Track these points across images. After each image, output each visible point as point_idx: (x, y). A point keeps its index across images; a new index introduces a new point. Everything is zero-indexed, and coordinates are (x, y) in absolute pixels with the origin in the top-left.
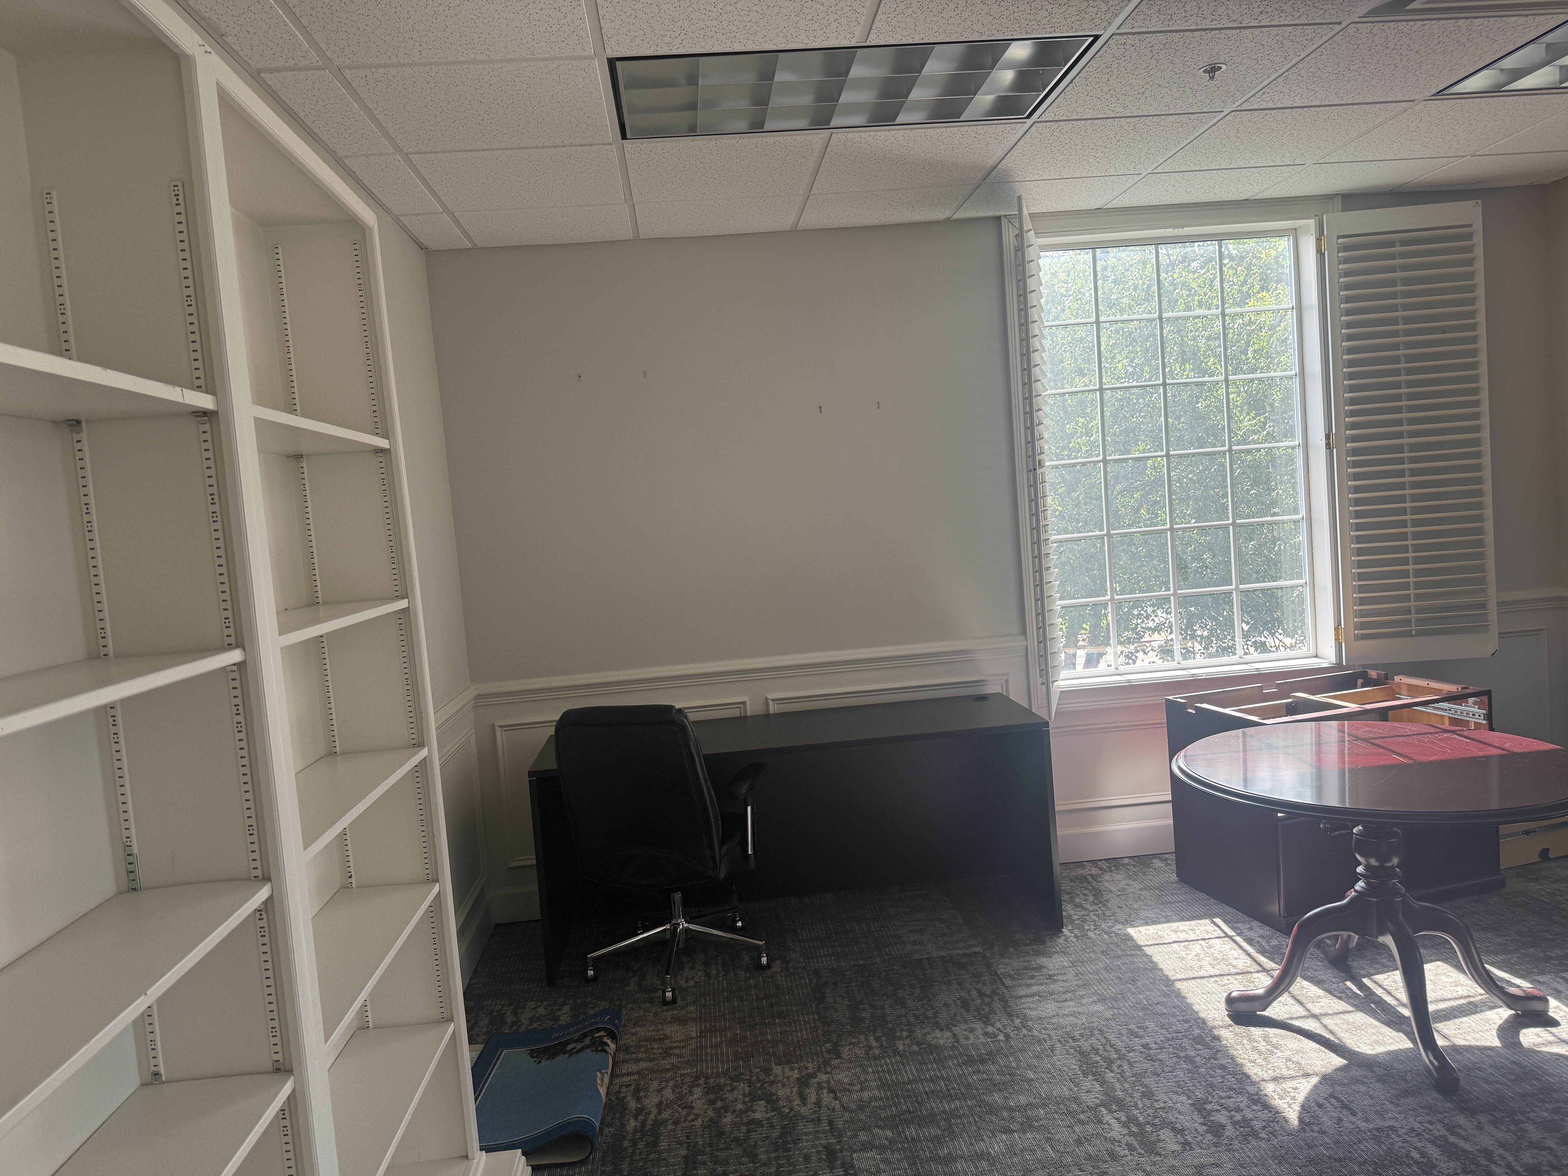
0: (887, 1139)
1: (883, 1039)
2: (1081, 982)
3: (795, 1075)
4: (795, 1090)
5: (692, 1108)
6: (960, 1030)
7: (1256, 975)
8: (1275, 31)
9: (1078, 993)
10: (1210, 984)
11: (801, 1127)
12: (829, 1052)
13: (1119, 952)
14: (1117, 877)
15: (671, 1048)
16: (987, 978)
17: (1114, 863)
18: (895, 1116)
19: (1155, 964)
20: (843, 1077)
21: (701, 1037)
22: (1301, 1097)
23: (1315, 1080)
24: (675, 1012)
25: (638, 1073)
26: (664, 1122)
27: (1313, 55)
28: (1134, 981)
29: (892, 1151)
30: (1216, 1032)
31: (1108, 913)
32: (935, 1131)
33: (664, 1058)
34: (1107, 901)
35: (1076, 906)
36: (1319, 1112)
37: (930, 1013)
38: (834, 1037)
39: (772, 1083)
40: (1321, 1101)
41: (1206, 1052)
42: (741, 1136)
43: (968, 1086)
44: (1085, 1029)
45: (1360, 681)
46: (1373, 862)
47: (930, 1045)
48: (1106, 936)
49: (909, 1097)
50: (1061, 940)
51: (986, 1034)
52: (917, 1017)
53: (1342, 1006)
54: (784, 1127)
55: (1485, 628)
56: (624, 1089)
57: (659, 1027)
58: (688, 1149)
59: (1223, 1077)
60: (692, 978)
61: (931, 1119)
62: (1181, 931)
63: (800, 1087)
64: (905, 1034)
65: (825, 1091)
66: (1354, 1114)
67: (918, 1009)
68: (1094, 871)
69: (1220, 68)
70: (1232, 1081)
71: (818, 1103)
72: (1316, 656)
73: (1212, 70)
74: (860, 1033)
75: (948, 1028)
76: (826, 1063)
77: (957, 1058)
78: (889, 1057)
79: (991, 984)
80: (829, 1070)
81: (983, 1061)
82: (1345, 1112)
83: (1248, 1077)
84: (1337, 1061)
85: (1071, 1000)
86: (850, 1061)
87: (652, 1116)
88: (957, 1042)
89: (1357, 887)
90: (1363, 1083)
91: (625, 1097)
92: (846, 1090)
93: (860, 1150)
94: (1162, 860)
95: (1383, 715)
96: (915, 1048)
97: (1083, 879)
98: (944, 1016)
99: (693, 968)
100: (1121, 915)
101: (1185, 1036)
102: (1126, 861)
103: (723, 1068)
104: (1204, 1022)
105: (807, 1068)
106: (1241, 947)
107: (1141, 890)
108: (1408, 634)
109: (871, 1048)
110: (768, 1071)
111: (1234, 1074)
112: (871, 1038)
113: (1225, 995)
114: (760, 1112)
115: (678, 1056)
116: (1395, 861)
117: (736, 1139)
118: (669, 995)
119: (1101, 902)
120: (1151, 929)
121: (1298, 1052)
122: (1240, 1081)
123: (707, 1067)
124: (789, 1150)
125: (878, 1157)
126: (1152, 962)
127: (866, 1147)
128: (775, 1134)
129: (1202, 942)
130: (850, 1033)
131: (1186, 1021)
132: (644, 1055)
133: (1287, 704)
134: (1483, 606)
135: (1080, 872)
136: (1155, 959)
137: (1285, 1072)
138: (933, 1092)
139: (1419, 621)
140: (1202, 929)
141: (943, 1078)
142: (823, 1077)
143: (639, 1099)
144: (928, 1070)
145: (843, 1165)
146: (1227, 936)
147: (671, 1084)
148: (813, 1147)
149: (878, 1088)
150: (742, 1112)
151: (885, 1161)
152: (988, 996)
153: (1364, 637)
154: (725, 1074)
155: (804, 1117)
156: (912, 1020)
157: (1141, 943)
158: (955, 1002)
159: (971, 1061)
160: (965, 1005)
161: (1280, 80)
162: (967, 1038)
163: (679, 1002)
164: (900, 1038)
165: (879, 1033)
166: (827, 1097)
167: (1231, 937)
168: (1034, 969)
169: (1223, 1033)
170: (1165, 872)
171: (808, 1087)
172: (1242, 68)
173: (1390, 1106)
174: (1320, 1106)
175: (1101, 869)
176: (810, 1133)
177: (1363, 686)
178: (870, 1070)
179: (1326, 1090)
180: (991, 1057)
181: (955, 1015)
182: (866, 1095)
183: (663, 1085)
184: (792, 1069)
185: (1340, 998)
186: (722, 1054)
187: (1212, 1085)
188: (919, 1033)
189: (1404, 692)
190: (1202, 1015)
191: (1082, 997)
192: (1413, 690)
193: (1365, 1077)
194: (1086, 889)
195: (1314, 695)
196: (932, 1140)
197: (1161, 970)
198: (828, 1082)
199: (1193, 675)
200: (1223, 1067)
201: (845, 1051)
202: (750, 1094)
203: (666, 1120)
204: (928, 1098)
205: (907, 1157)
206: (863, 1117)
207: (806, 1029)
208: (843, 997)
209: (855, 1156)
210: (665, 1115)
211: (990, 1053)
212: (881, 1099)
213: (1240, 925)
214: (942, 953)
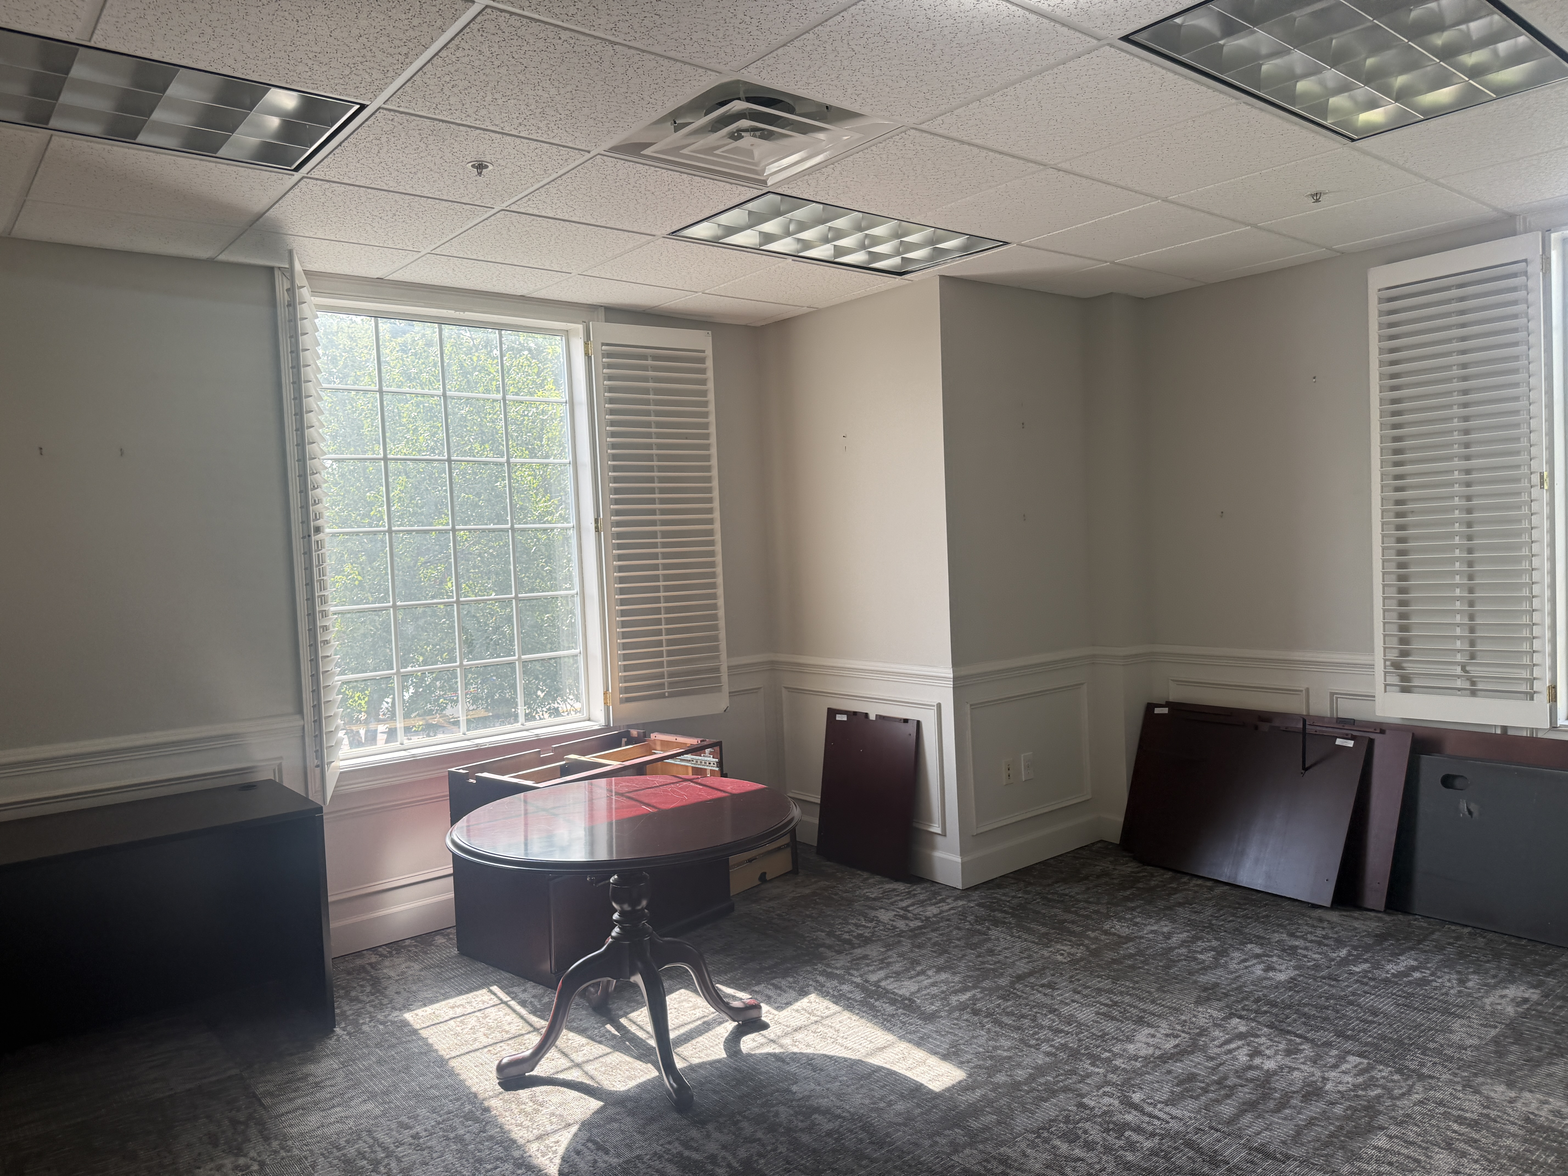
2: (351, 1083)
6: (206, 1171)
7: (527, 1036)
8: (534, 145)
9: (346, 1096)
10: (483, 1056)
13: (394, 1041)
14: (397, 961)
17: (396, 947)
19: (430, 1046)
22: (561, 1150)
23: (574, 1129)
27: (569, 175)
28: (407, 1069)
30: (486, 1104)
31: (385, 1001)
34: (385, 988)
35: (352, 1000)
36: (577, 1159)
40: (580, 1147)
41: (476, 1127)
44: (351, 1134)
45: (624, 740)
46: (627, 907)
48: (381, 1027)
50: (332, 1042)
51: (237, 1168)
53: (602, 1049)
55: (718, 689)
59: (491, 1148)
62: (458, 1006)
66: (607, 1152)
68: (374, 959)
69: (487, 167)
70: (499, 1151)
72: (589, 720)
73: (480, 167)
75: (189, 1172)
82: (600, 1153)
83: (514, 1142)
84: (596, 1104)
85: (339, 1105)
89: (614, 934)
90: (615, 1120)
94: (444, 935)
95: (640, 769)
97: (362, 969)
98: (185, 1159)
100: (399, 1000)
101: (457, 1116)
102: (407, 942)
104: (475, 1095)
106: (514, 1011)
107: (421, 970)
108: (662, 696)
111: (500, 1143)
113: (497, 1063)
116: (644, 903)
119: (378, 991)
120: (429, 1009)
121: (561, 1105)
122: (506, 1149)
126: (427, 1045)
129: (478, 1014)
131: (457, 1100)
133: (561, 766)
134: (717, 670)
135: (358, 962)
136: (430, 1041)
137: (549, 1128)
139: (671, 685)
140: (478, 999)
146: (503, 1002)
153: (628, 700)
157: (417, 1027)
161: (543, 190)
167: (506, 1003)
168: (299, 1079)
169: (493, 1103)
170: (446, 947)
172: (507, 171)
173: (637, 1136)
174: (578, 1153)
175: (381, 956)
177: (627, 744)
179: (585, 1135)
185: (600, 1042)
187: (480, 1161)
189: (658, 747)
190: (474, 1089)
191: (351, 1099)
192: (666, 745)
193: (618, 1114)
194: (363, 979)
195: (584, 755)
197: (437, 1051)
199: (477, 745)
200: (491, 1138)
213: (515, 989)
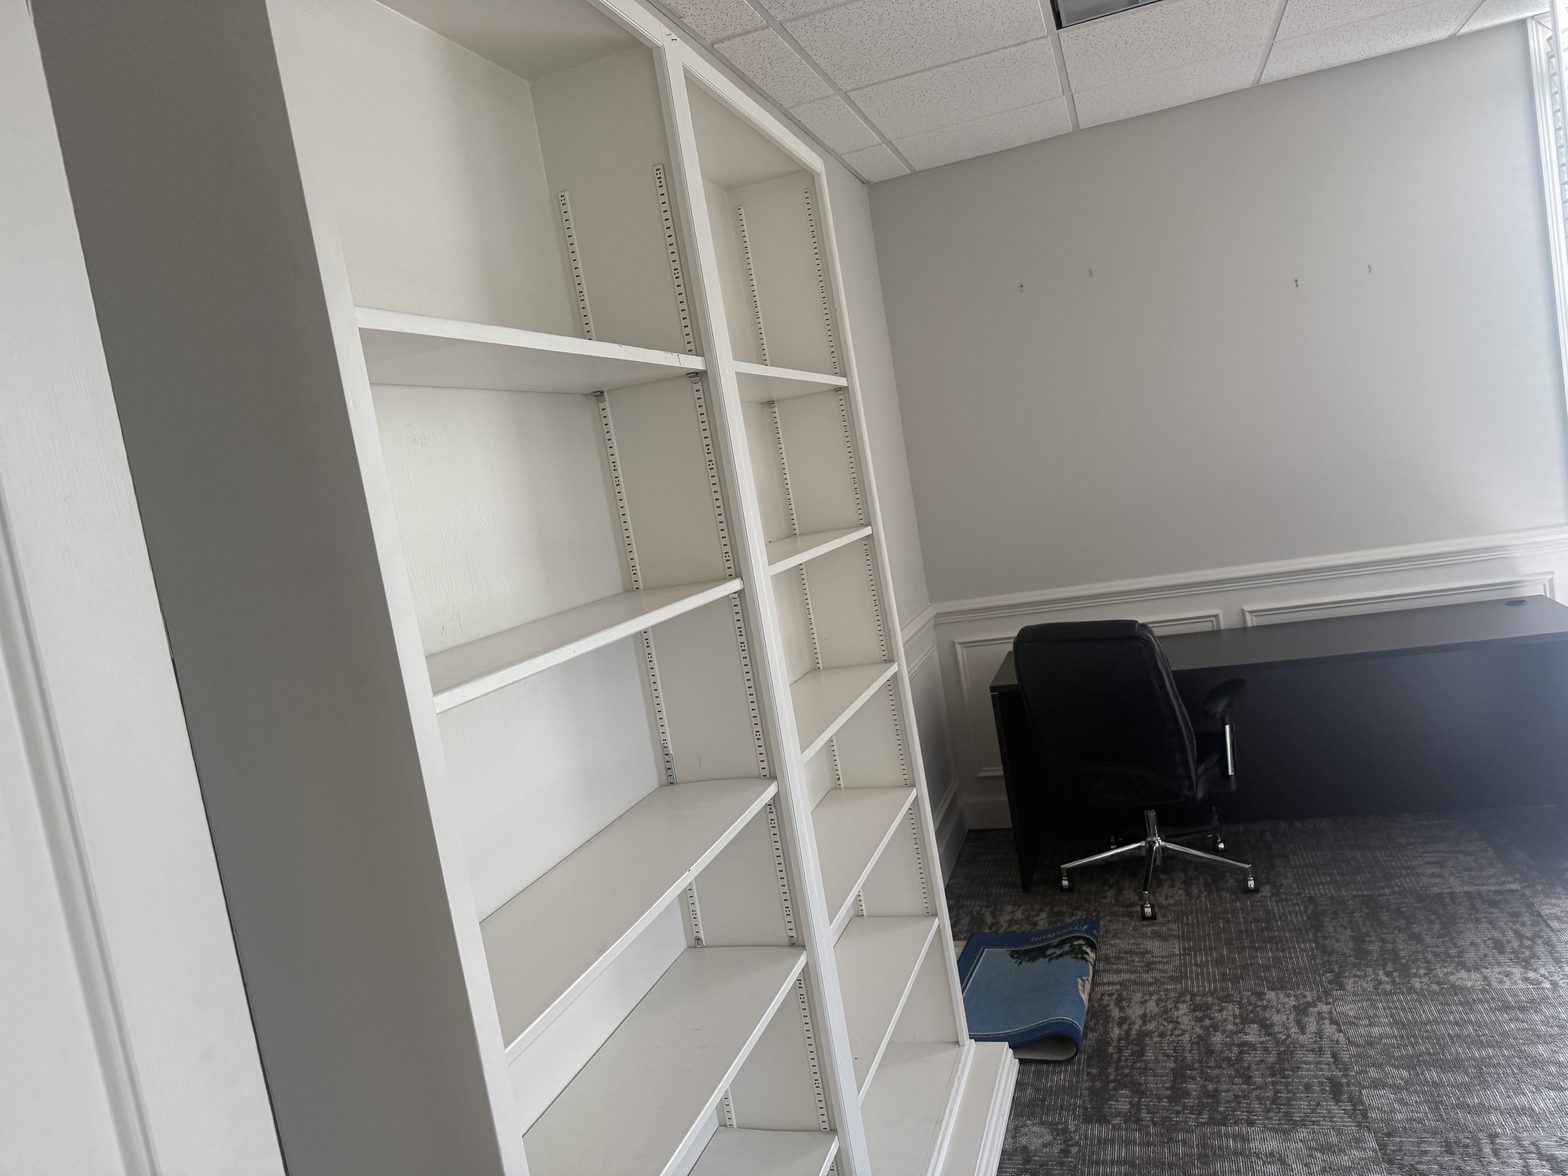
0: (1402, 1079)
1: (1395, 974)
3: (1292, 1002)
4: (1292, 1017)
5: (1179, 1023)
6: (1493, 973)
11: (1299, 1054)
12: (1330, 982)
15: (1155, 963)
16: (1526, 918)
18: (1412, 1056)
20: (1348, 1009)
21: (1185, 954)
24: (1156, 928)
25: (1121, 983)
26: (1150, 1033)
29: (1409, 1092)
32: (1461, 1078)
33: (1146, 972)
37: (1453, 952)
38: (1336, 968)
39: (1265, 1008)
42: (1233, 1056)
43: (1504, 1034)
47: (1453, 986)
49: (1427, 1038)
51: (1526, 980)
52: (1437, 955)
54: (1280, 1053)
56: (1106, 998)
57: (1139, 940)
58: (1175, 1062)
60: (1172, 896)
61: (1457, 1064)
63: (1297, 1015)
64: (1422, 972)
65: (1327, 1022)
67: (1437, 946)
71: (1319, 1034)
74: (1367, 965)
75: (1477, 969)
76: (1327, 993)
77: (1488, 1002)
78: (1403, 994)
79: (1532, 925)
80: (1331, 1000)
81: (1522, 1009)
86: (1355, 994)
87: (1137, 1027)
88: (1489, 985)
91: (1107, 1006)
92: (1351, 1023)
93: (1370, 1087)
96: (1435, 987)
98: (1471, 956)
99: (1172, 886)
103: (1210, 987)
105: (1305, 997)
109: (1380, 983)
110: (1260, 995)
112: (1381, 973)
114: (1253, 1034)
115: (1161, 971)
117: (1228, 1059)
118: (1148, 911)
123: (1192, 985)
124: (1287, 1077)
125: (1393, 1096)
127: (1376, 1084)
128: (1271, 1059)
130: (1354, 965)
132: (1125, 967)
138: (1458, 1036)
141: (1470, 1022)
142: (1325, 1008)
143: (1122, 1009)
144: (1452, 1012)
145: (1350, 1099)
147: (1155, 997)
148: (1315, 1077)
149: (1391, 1025)
150: (1232, 1033)
151: (1401, 1102)
152: (1528, 938)
154: (1212, 993)
155: (1303, 1046)
156: (1431, 957)
158: (1485, 942)
159: (1507, 1007)
160: (1499, 947)
162: (1501, 982)
163: (1159, 918)
164: (1417, 975)
165: (1389, 968)
166: (1329, 1029)
171: (1307, 1015)
176: (1310, 1063)
178: (1380, 1005)
180: (1534, 1004)
181: (1485, 956)
182: (1376, 1031)
183: (1147, 997)
184: (1289, 996)
186: (1208, 973)
188: (1440, 972)
196: (1458, 1087)
198: (1330, 1013)
201: (1350, 984)
202: (1241, 1016)
203: (1152, 1032)
204: (1453, 1042)
205: (1427, 1101)
206: (1372, 1053)
207: (1303, 957)
208: (1345, 928)
209: (1364, 1092)
210: (1151, 1026)
211: (1533, 1001)
212: (1395, 1037)
214: (1466, 889)
